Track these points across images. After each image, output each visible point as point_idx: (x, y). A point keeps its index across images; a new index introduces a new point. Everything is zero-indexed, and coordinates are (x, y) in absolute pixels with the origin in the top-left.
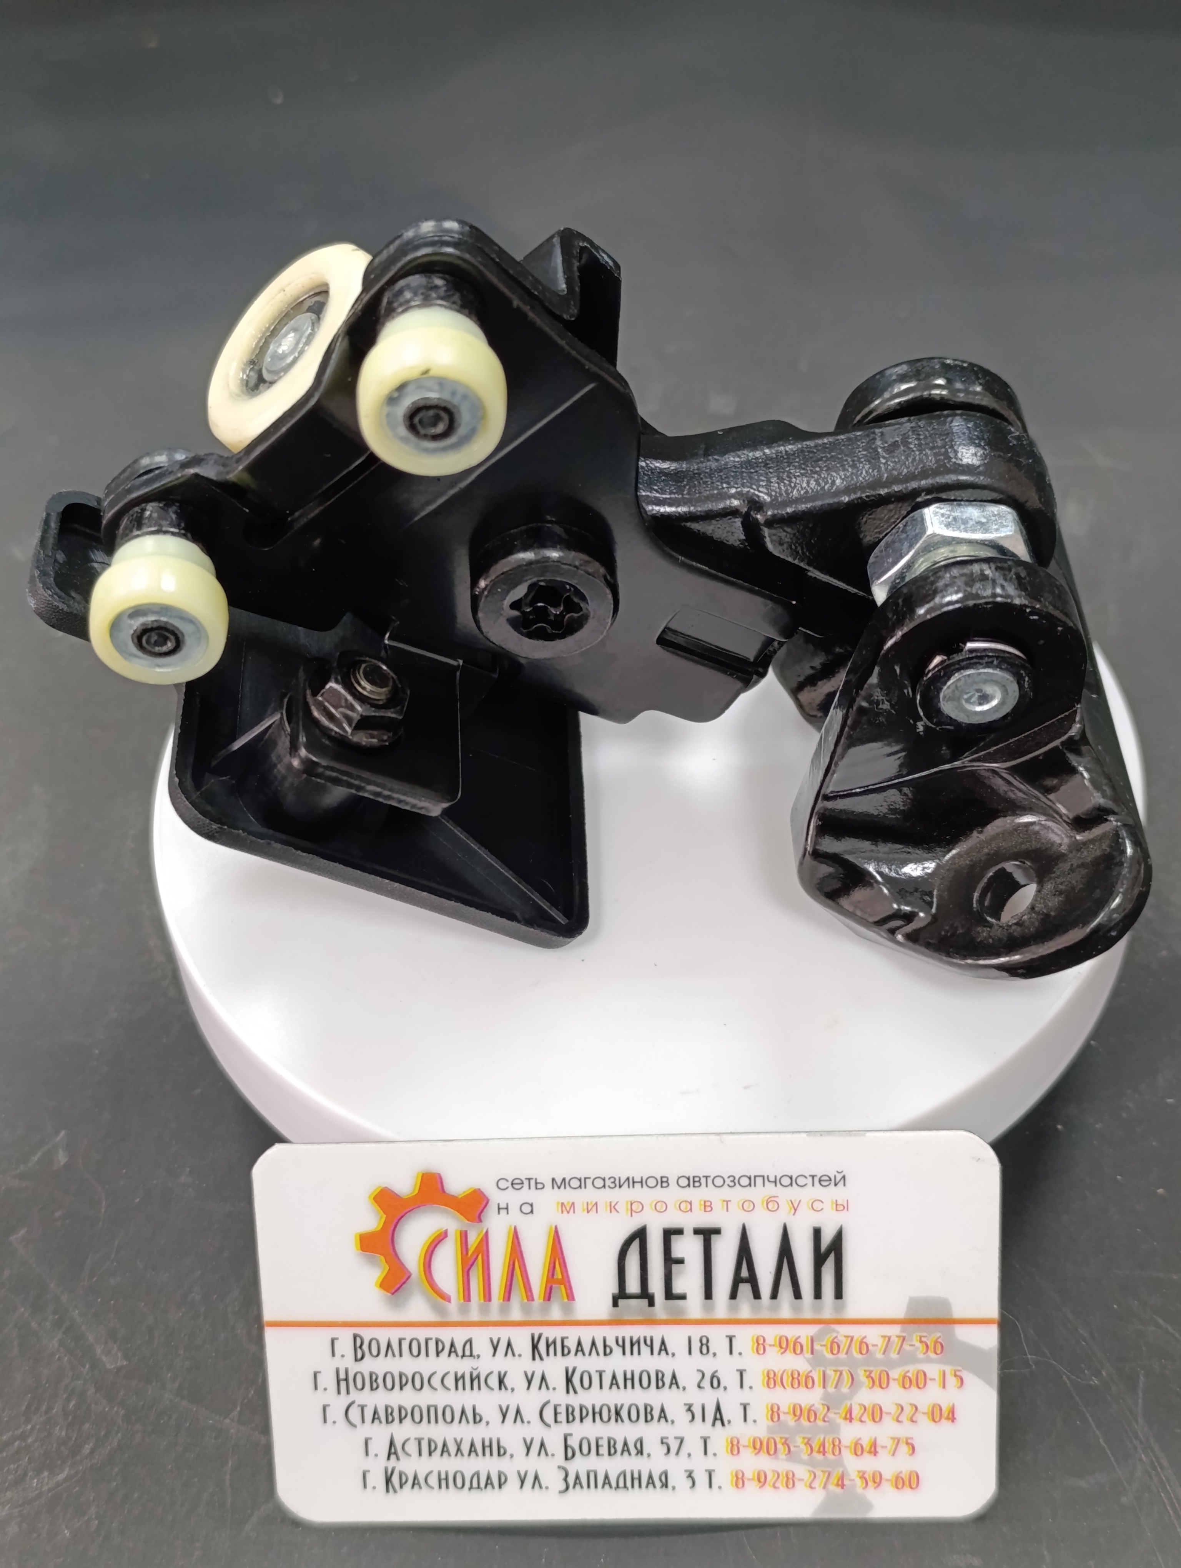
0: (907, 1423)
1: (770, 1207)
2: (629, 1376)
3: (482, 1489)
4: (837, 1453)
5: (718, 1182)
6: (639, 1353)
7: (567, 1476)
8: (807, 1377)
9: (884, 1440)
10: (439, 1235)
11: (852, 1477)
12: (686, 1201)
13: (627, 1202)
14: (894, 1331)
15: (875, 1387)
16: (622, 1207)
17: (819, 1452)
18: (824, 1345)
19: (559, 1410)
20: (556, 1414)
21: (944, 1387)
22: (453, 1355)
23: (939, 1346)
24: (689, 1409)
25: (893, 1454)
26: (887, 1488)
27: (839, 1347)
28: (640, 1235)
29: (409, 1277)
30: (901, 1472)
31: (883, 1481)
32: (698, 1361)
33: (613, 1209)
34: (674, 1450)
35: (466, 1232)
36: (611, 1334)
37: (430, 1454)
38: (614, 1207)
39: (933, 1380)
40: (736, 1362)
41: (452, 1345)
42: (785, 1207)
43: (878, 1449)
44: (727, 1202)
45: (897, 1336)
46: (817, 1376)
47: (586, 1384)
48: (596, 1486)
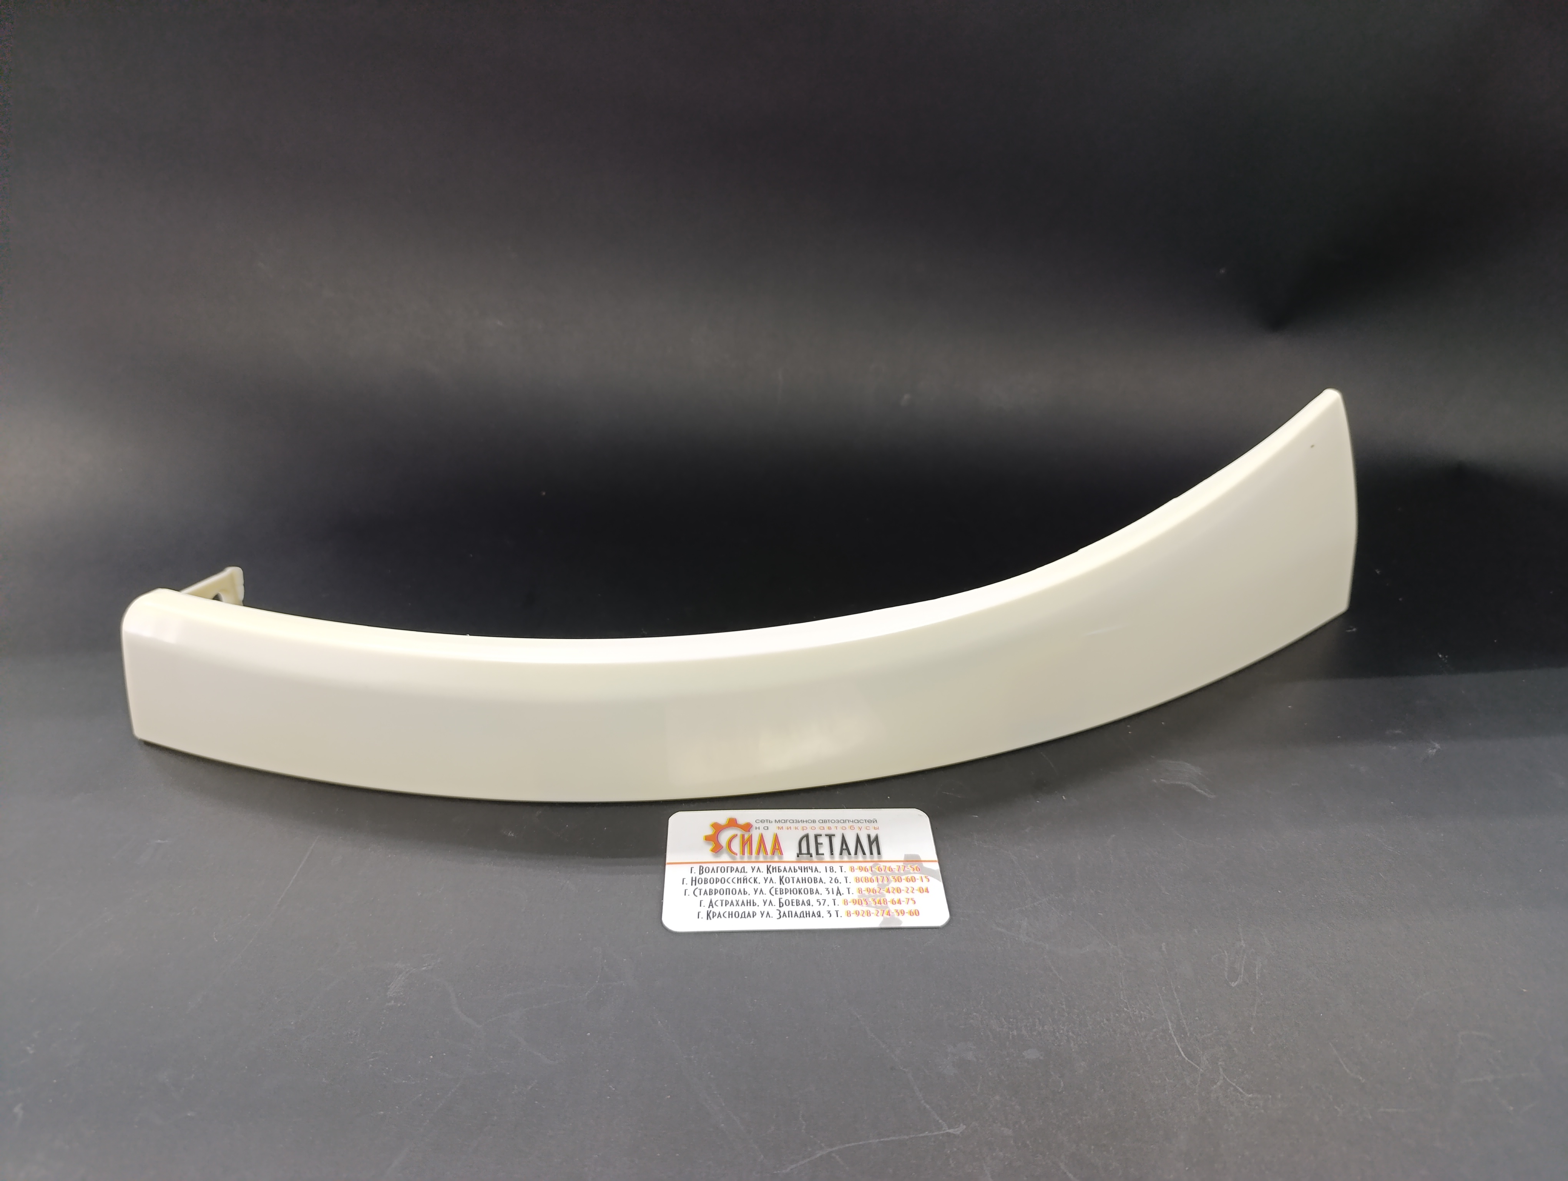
4: (886, 903)
5: (833, 821)
7: (780, 913)
17: (878, 903)
19: (777, 890)
23: (918, 869)
24: (827, 890)
26: (907, 915)
28: (807, 836)
32: (829, 874)
35: (744, 835)
37: (726, 906)
40: (844, 874)
43: (901, 902)
44: (836, 827)
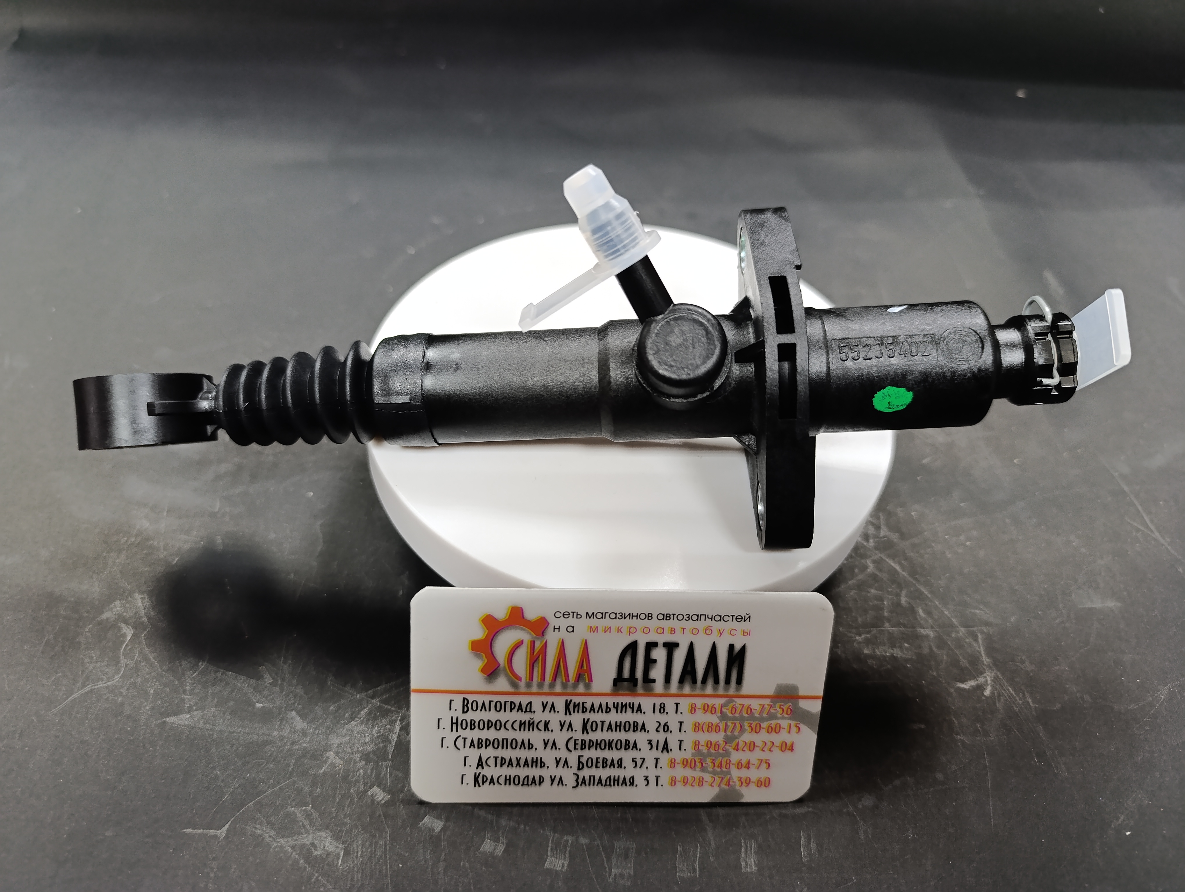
0: (767, 752)
1: (707, 633)
2: (618, 724)
3: (529, 786)
6: (626, 712)
8: (716, 726)
9: (754, 761)
10: (518, 643)
11: (734, 781)
12: (661, 628)
13: (628, 627)
14: (767, 702)
15: (752, 732)
16: (625, 630)
18: (728, 709)
20: (575, 744)
21: (789, 732)
22: (520, 711)
25: (758, 768)
27: (736, 710)
29: (498, 666)
30: (761, 778)
31: (751, 783)
33: (619, 631)
34: (639, 765)
36: (611, 700)
38: (620, 631)
39: (785, 728)
41: (520, 704)
42: (715, 633)
45: (768, 705)
46: (722, 726)
47: (594, 729)
48: (594, 785)
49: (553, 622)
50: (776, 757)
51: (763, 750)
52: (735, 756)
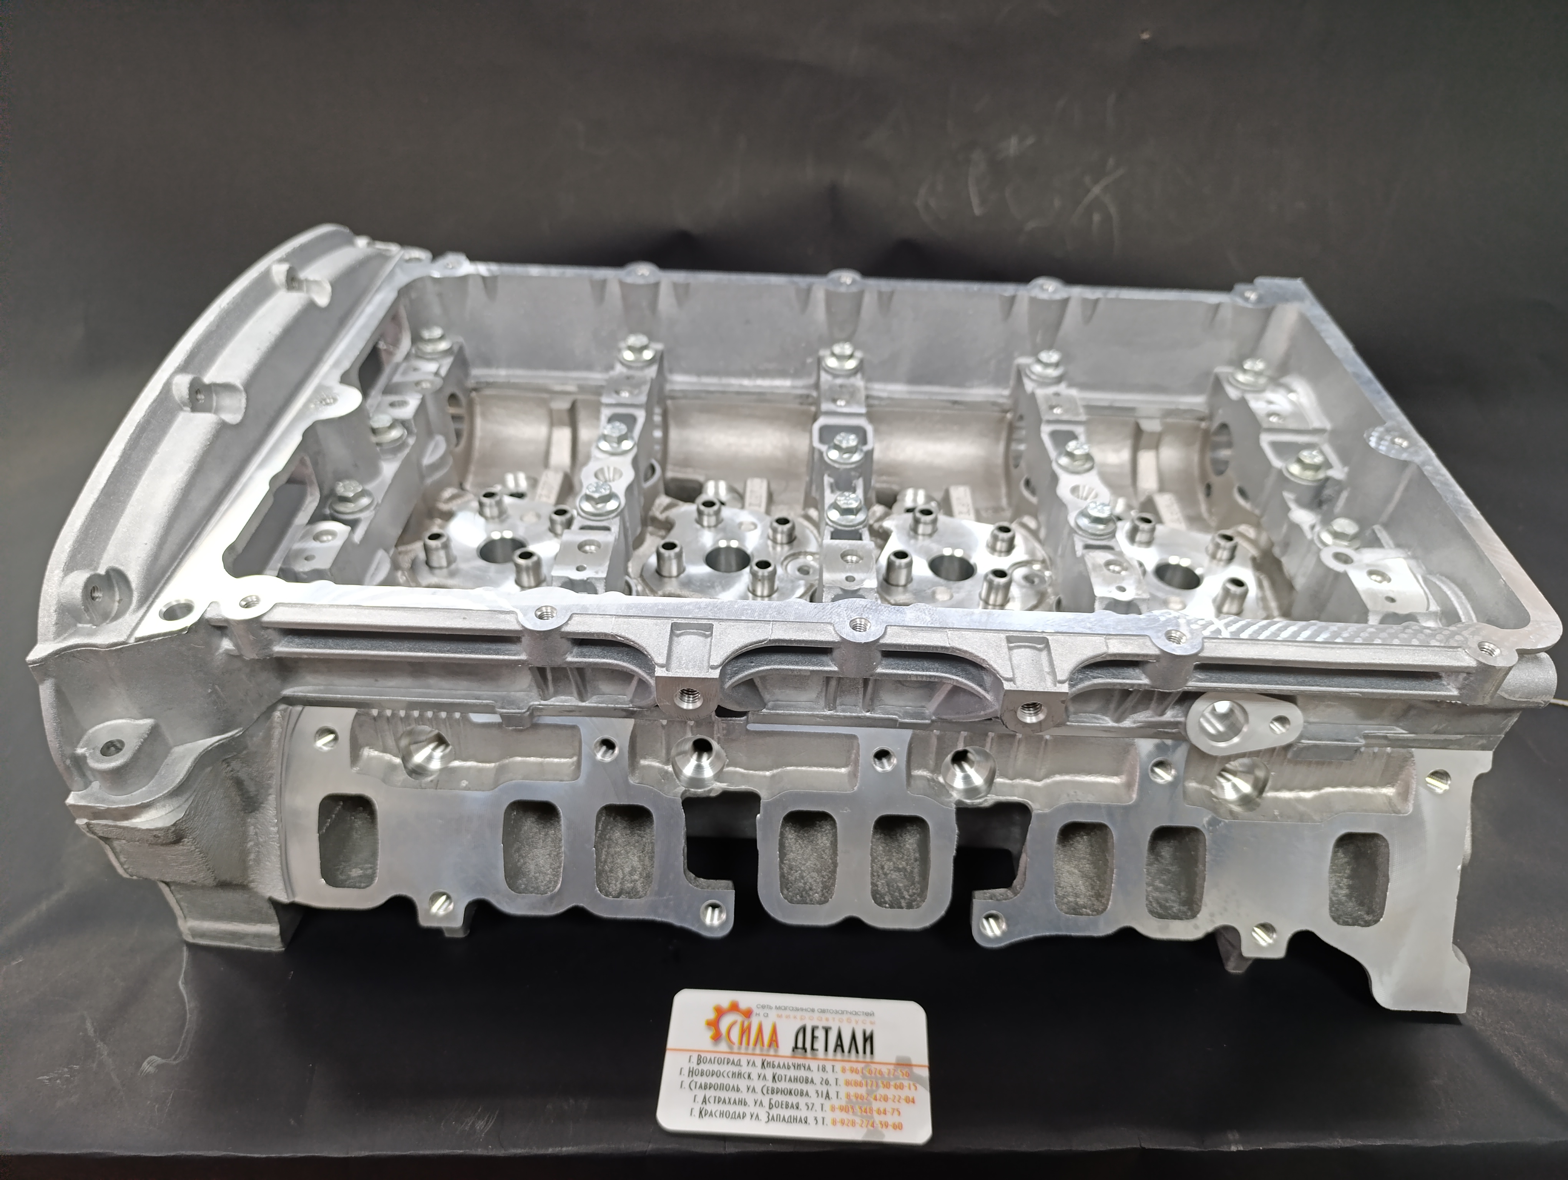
49: (755, 1011)
50: (904, 1107)
51: (894, 1101)
52: (876, 1105)
